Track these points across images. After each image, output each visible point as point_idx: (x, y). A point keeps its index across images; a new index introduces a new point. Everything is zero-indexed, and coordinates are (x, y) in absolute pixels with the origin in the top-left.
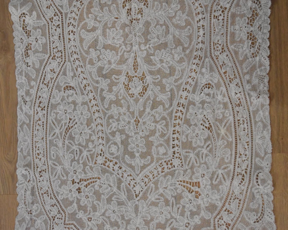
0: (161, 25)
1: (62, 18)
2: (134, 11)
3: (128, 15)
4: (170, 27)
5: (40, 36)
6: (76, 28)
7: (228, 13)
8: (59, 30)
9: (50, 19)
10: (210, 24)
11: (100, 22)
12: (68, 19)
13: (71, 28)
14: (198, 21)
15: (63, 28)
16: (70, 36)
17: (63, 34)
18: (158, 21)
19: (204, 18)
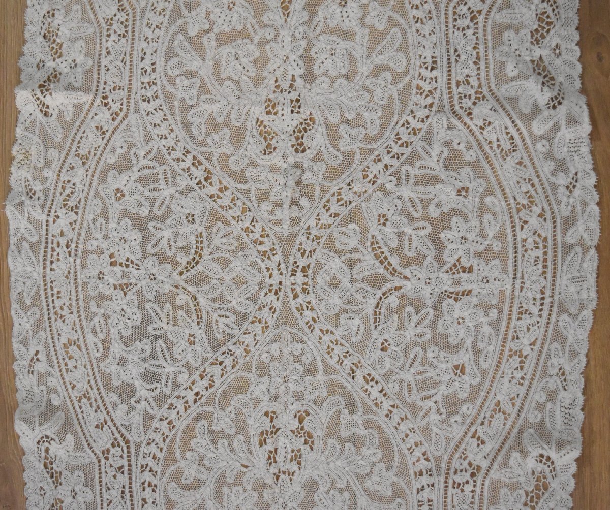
0: (341, 491)
1: (128, 452)
2: (283, 454)
3: (271, 464)
4: (359, 496)
5: (81, 487)
6: (158, 477)
7: (484, 481)
8: (123, 479)
9: (103, 453)
10: (445, 498)
11: (209, 470)
12: (141, 455)
13: (147, 477)
14: (418, 489)
15: (130, 474)
16: (146, 492)
17: (130, 488)
18: (333, 482)
19: (433, 485)
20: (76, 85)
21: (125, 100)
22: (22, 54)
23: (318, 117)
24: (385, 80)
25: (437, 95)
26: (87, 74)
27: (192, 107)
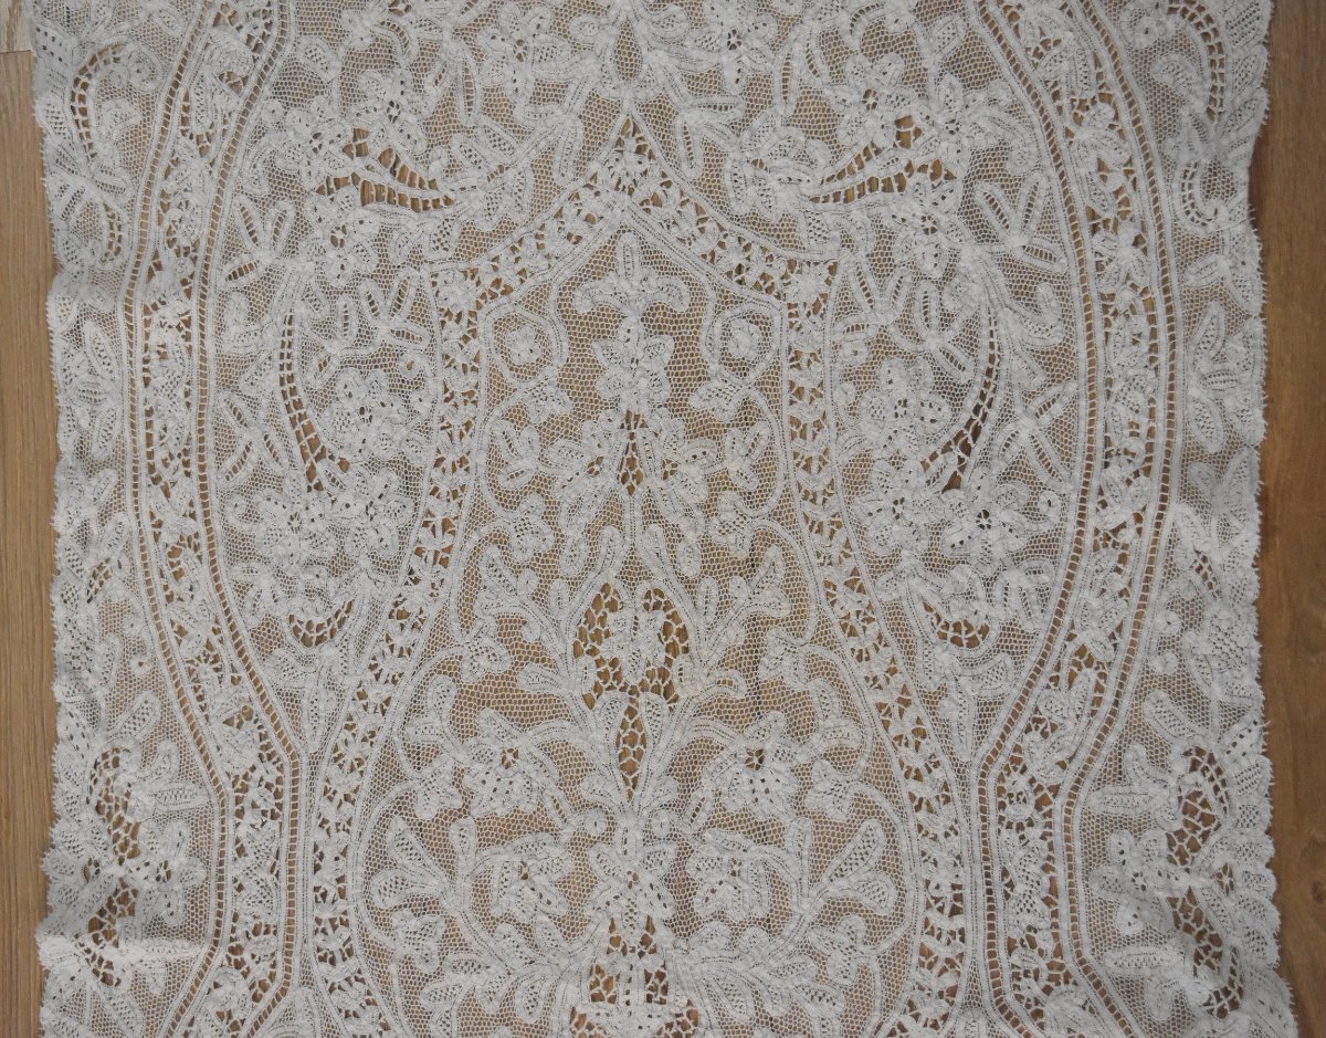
20: (171, 922)
21: (279, 957)
22: (48, 845)
23: (704, 1008)
24: (851, 933)
25: (965, 970)
26: (195, 897)
27: (427, 979)
